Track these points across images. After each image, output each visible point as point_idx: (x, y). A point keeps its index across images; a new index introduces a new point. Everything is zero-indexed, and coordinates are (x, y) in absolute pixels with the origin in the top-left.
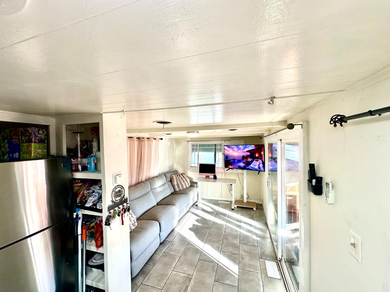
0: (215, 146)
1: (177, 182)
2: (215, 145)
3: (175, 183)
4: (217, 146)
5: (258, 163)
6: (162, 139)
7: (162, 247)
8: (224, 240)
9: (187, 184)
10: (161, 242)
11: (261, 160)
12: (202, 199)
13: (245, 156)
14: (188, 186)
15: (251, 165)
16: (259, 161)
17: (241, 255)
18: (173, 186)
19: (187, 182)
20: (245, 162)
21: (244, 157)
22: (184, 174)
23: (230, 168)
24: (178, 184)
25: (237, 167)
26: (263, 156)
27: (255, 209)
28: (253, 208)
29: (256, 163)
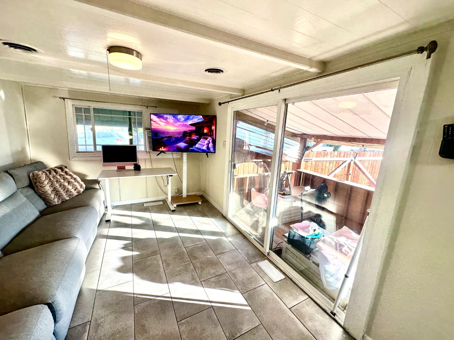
0: (130, 115)
1: (52, 185)
2: (130, 112)
3: (48, 188)
4: (132, 114)
5: (206, 142)
9: (79, 187)
11: (211, 138)
12: (114, 207)
13: (188, 132)
14: (81, 190)
15: (197, 145)
16: (208, 140)
17: (230, 271)
18: (41, 197)
19: (78, 182)
20: (188, 140)
21: (185, 133)
22: (66, 167)
23: (162, 152)
24: (55, 190)
26: (214, 131)
27: (200, 203)
28: (198, 202)
29: (204, 141)
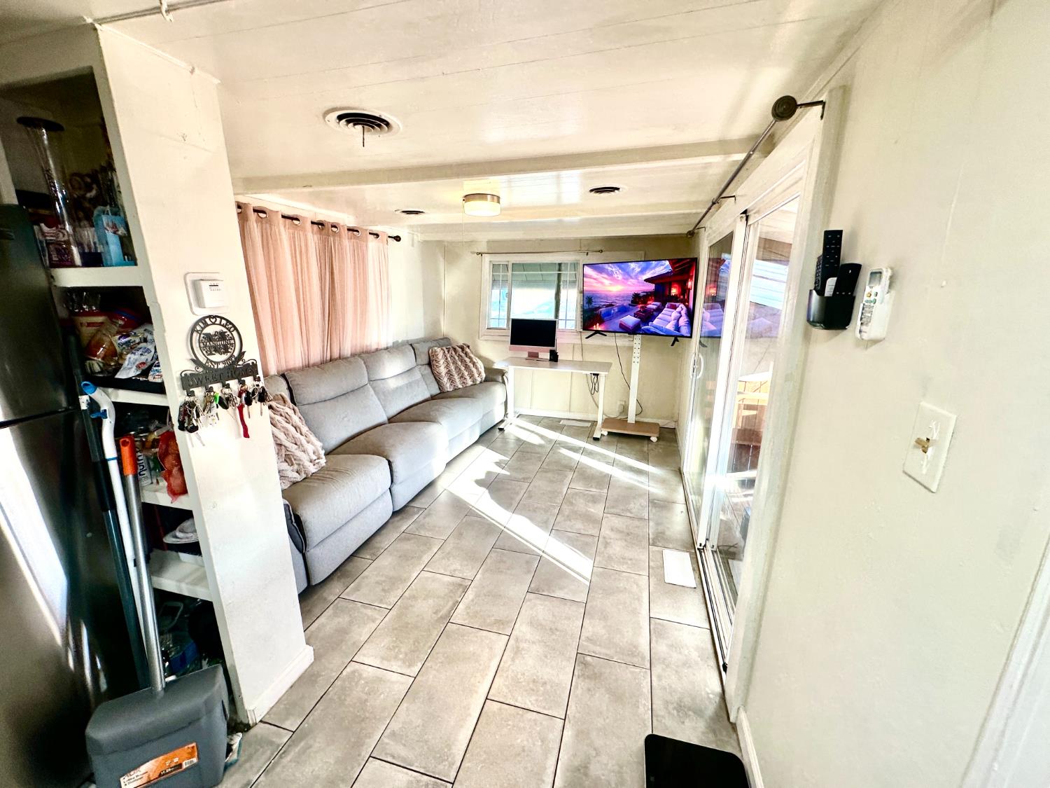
0: (560, 270)
1: (447, 367)
2: (560, 264)
3: (443, 370)
4: (563, 268)
5: (675, 314)
6: (398, 239)
7: (398, 521)
8: (564, 507)
9: (476, 375)
10: (397, 509)
11: (685, 305)
12: (517, 415)
13: (642, 294)
14: (479, 380)
15: (656, 319)
16: (678, 309)
17: (604, 538)
18: (436, 379)
19: (477, 368)
20: (640, 311)
21: (637, 299)
22: (468, 347)
23: (597, 332)
25: (617, 327)
26: (692, 292)
27: (654, 439)
28: (650, 437)
29: (670, 313)
